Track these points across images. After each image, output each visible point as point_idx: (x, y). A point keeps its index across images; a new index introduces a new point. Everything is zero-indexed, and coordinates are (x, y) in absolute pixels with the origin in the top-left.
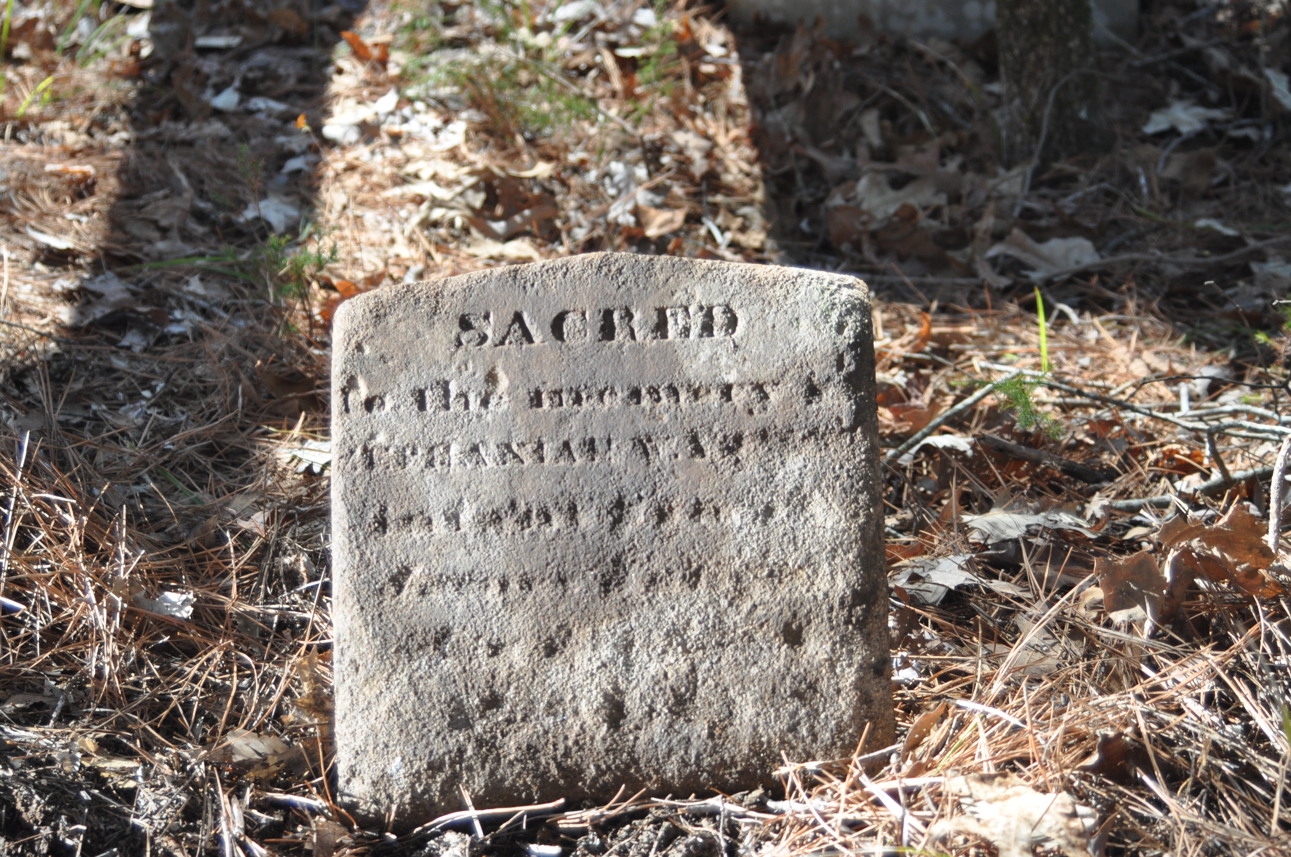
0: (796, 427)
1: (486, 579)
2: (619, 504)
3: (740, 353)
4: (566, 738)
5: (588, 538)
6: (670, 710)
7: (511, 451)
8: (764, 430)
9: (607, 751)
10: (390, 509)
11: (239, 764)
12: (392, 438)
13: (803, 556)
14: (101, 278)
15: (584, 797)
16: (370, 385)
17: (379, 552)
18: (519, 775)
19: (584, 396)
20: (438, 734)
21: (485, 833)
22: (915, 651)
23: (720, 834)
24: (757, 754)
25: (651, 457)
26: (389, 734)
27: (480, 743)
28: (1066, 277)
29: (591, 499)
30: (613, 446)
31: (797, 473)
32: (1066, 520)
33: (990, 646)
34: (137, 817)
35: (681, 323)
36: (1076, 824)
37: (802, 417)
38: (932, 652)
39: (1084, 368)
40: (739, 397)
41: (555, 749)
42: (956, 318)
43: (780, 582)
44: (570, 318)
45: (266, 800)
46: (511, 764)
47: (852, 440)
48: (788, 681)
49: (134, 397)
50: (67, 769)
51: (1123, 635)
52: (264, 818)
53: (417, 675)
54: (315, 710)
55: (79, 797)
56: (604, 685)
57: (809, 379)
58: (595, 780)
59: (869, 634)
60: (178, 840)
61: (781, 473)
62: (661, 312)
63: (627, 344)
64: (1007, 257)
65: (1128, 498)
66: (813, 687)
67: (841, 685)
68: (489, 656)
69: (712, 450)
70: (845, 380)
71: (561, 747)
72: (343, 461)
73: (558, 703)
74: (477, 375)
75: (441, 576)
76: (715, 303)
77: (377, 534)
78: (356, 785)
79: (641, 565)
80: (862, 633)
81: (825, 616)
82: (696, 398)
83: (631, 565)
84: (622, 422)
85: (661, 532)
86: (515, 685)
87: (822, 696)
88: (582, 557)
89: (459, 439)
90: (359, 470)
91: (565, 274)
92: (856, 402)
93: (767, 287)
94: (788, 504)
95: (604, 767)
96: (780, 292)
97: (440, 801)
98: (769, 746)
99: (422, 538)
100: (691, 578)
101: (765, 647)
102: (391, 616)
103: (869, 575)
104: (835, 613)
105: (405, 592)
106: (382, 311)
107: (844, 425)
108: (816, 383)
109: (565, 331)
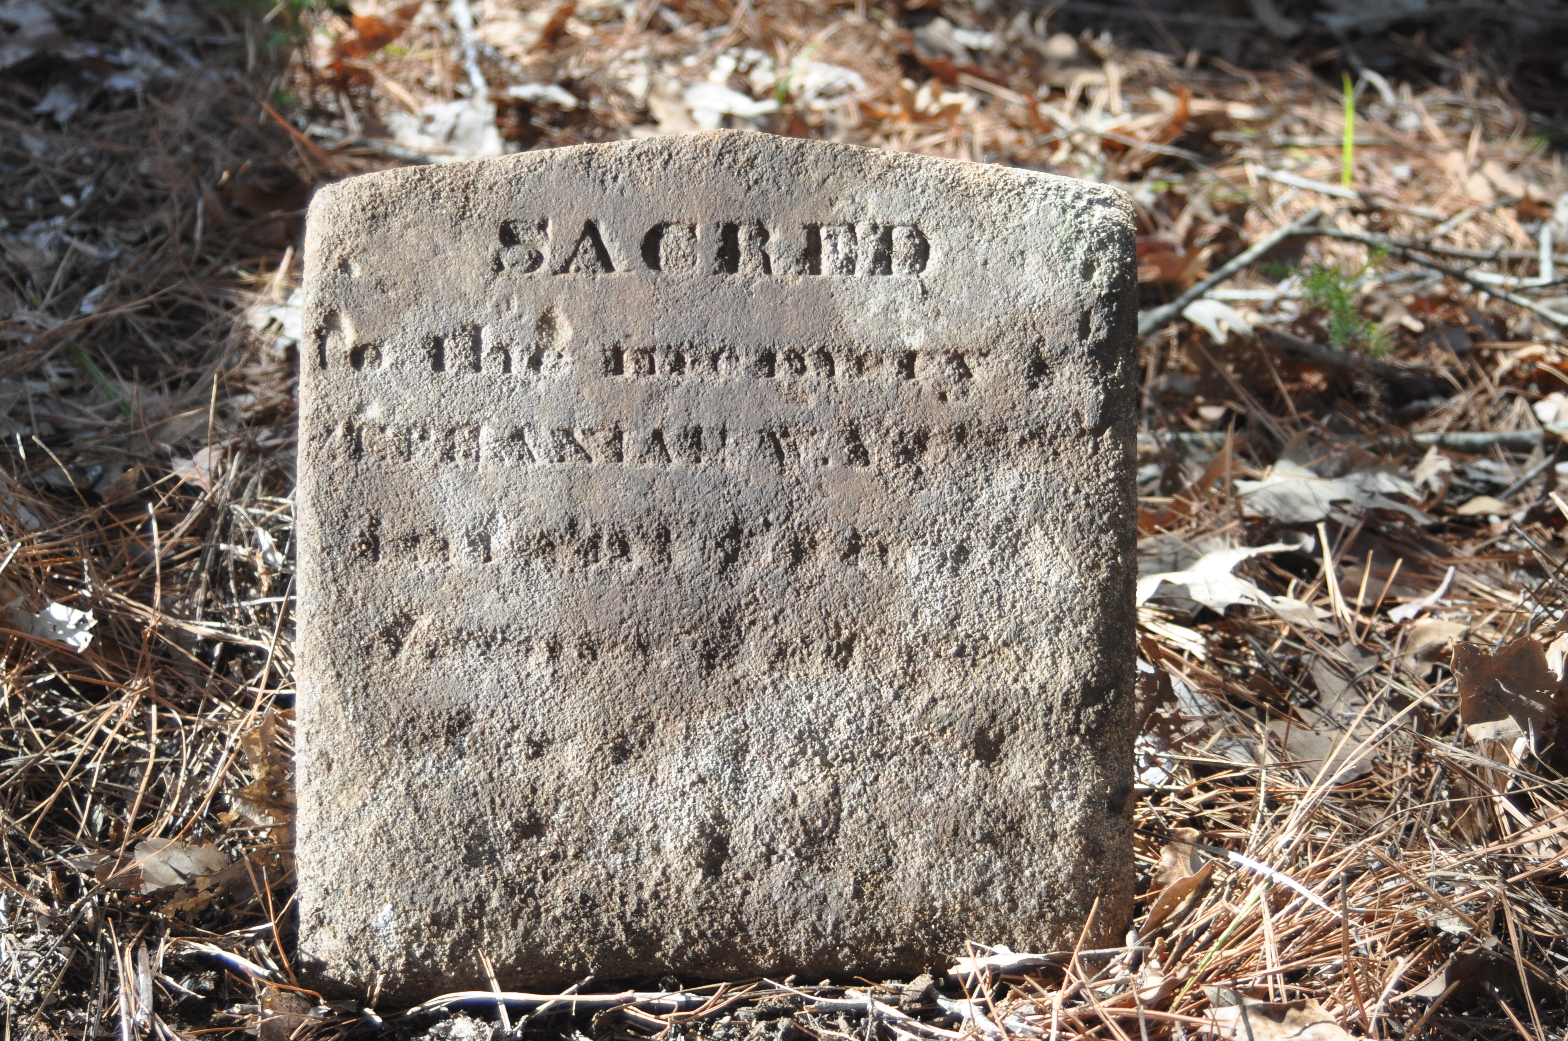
0: (1011, 425)
1: (528, 639)
2: (735, 532)
3: (931, 302)
4: (640, 887)
5: (685, 584)
6: (798, 852)
7: (573, 442)
8: (962, 427)
9: (701, 909)
10: (385, 523)
11: (152, 895)
12: (392, 411)
13: (1012, 625)
15: (665, 973)
16: (359, 326)
17: (367, 590)
18: (568, 938)
19: (688, 360)
20: (448, 873)
21: (513, 1024)
24: (925, 925)
25: (787, 461)
26: (375, 869)
27: (511, 888)
29: (692, 523)
30: (730, 440)
31: (1008, 497)
32: (1386, 483)
35: (842, 250)
37: (1020, 410)
39: (1402, 184)
40: (926, 372)
41: (624, 904)
42: (1222, 85)
43: (974, 664)
44: (671, 234)
45: (188, 956)
46: (556, 920)
47: (1096, 448)
48: (978, 817)
49: (49, 206)
53: (419, 781)
54: (270, 805)
56: (701, 810)
57: (1035, 349)
58: (680, 951)
59: (1104, 750)
60: (53, 1023)
61: (985, 496)
62: (813, 232)
63: (759, 281)
66: (1014, 828)
67: (1057, 827)
68: (529, 758)
69: (880, 454)
70: (1091, 353)
71: (632, 900)
72: (315, 444)
73: (630, 834)
74: (524, 319)
75: (460, 631)
76: (897, 221)
77: (365, 562)
78: (325, 937)
79: (765, 629)
80: (1093, 747)
81: (1040, 721)
82: (860, 372)
83: (748, 629)
84: (745, 404)
85: (797, 580)
86: (567, 803)
87: (1028, 842)
88: (675, 613)
89: (494, 419)
90: (340, 460)
91: (667, 163)
92: (1105, 389)
93: (979, 199)
94: (993, 544)
95: (695, 932)
96: (997, 208)
97: (449, 969)
98: (944, 914)
99: (432, 571)
100: (839, 652)
101: (946, 763)
102: (381, 690)
103: (1109, 660)
104: (1054, 717)
105: (404, 654)
106: (381, 209)
107: (1085, 425)
108: (1045, 355)
109: (662, 253)
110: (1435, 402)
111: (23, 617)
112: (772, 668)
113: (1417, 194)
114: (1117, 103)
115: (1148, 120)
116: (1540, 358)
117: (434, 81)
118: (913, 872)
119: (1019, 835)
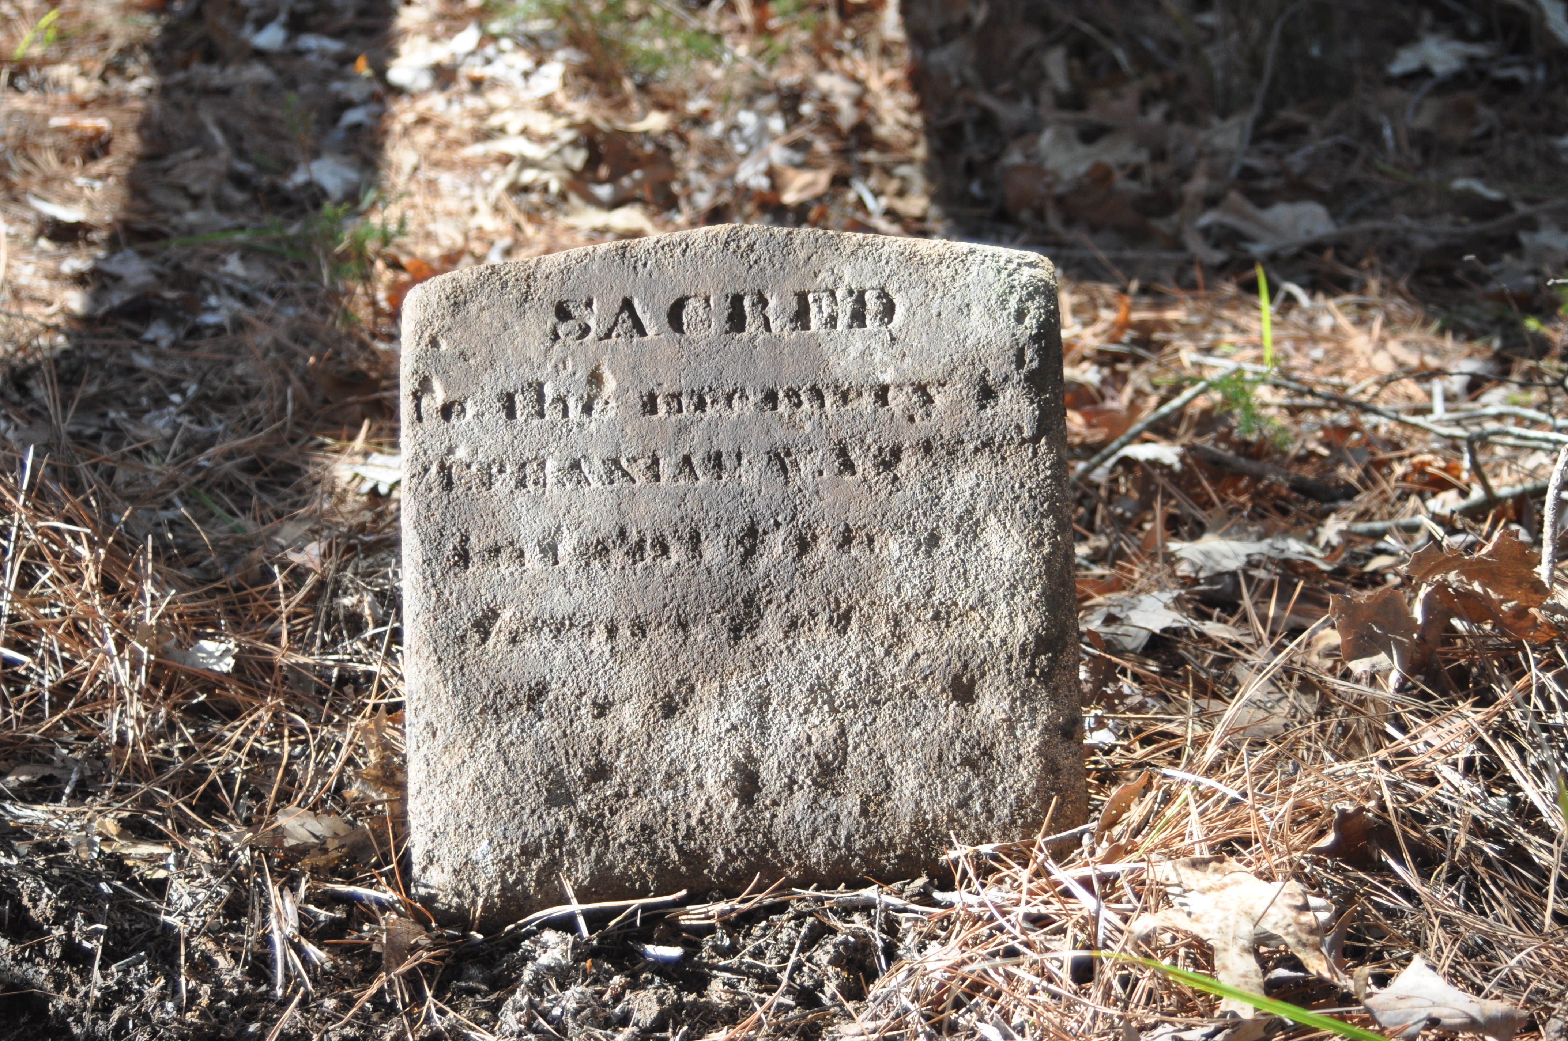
0: (966, 438)
1: (590, 624)
2: (752, 531)
3: (898, 347)
4: (689, 816)
5: (714, 573)
6: (814, 781)
7: (620, 468)
8: (928, 441)
9: (738, 831)
10: (472, 538)
11: (292, 849)
12: (475, 452)
13: (976, 594)
14: (119, 256)
15: (711, 887)
16: (447, 388)
17: (460, 591)
18: (632, 861)
19: (708, 400)
20: (533, 812)
21: (591, 933)
22: (1111, 708)
23: (876, 932)
24: (920, 834)
25: (790, 474)
26: (474, 813)
27: (584, 822)
28: (1294, 250)
29: (718, 526)
30: (744, 461)
31: (968, 494)
32: (1294, 547)
33: (1203, 702)
34: (169, 913)
35: (826, 310)
36: (1307, 918)
37: (973, 425)
38: (1131, 709)
39: (1317, 362)
40: (897, 401)
41: (676, 830)
42: (1161, 301)
43: (948, 626)
44: (691, 306)
45: (325, 893)
46: (622, 847)
47: (1035, 453)
48: (958, 745)
49: (160, 402)
50: (83, 855)
51: (1364, 688)
52: (323, 914)
53: (507, 740)
54: (384, 784)
55: (99, 890)
56: (735, 751)
57: (983, 379)
58: (723, 866)
59: (1056, 689)
60: (218, 942)
61: (949, 493)
62: (802, 297)
63: (761, 337)
64: (1222, 226)
65: (1370, 520)
66: (987, 753)
67: (1022, 751)
68: (595, 717)
69: (864, 465)
70: (1027, 379)
71: (683, 827)
72: (415, 480)
73: (679, 774)
74: (578, 375)
75: (535, 620)
76: (868, 286)
77: (457, 570)
78: (434, 874)
79: (779, 606)
80: (1047, 687)
81: (1003, 667)
82: (845, 403)
83: (766, 606)
84: (755, 432)
85: (803, 566)
86: (627, 751)
87: (999, 763)
88: (706, 597)
89: (557, 454)
90: (435, 491)
91: (685, 251)
92: (1039, 406)
93: (931, 266)
94: (957, 531)
95: (734, 850)
96: (946, 272)
97: (536, 893)
98: (935, 825)
99: (512, 574)
100: (839, 622)
101: (930, 705)
102: (475, 669)
103: (1056, 617)
104: (1014, 664)
105: (492, 640)
106: (462, 297)
107: (1025, 435)
108: (990, 383)
109: (685, 320)
110: (1343, 504)
111: (177, 653)
113: (1330, 369)
116: (1429, 464)
118: (907, 793)
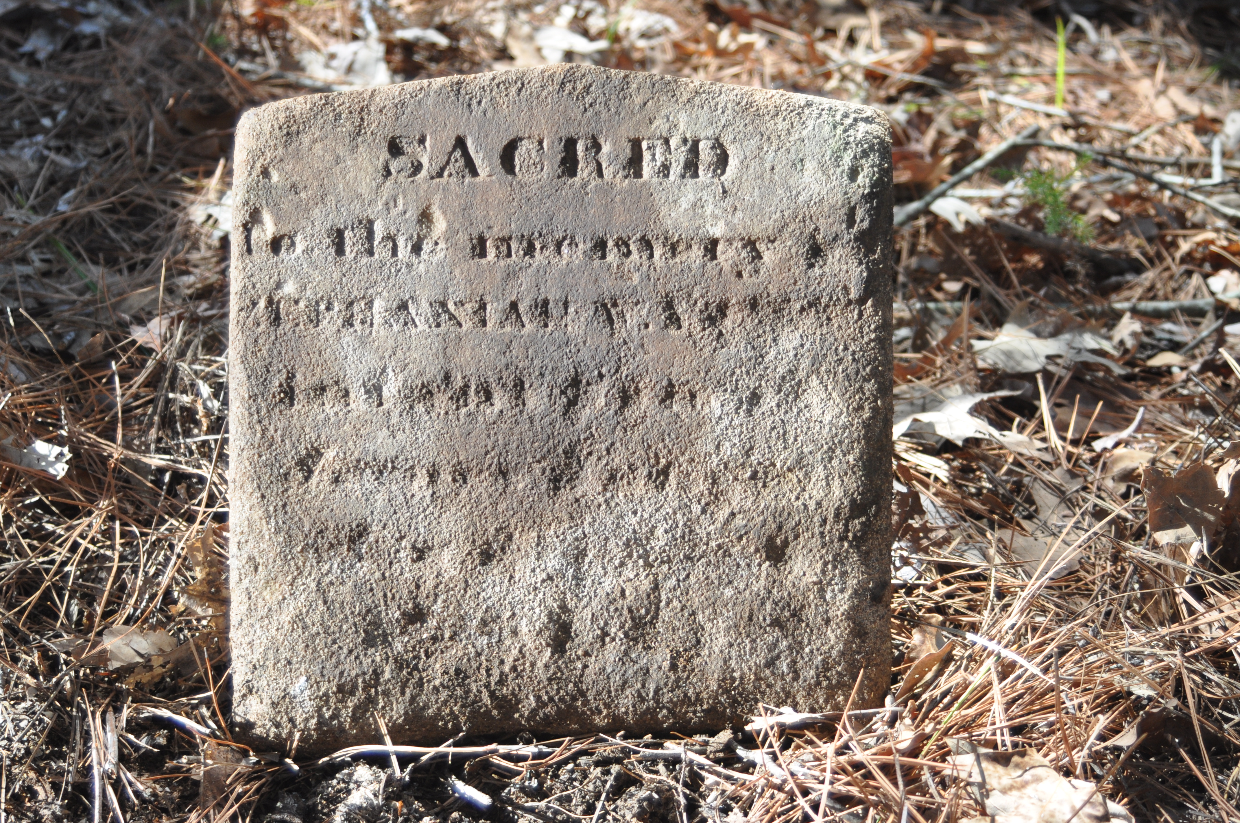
0: (793, 296)
1: (412, 467)
2: (575, 382)
3: (730, 200)
4: (502, 662)
5: (537, 423)
6: (626, 635)
7: (447, 311)
8: (755, 298)
9: (550, 680)
10: (299, 377)
11: (117, 670)
12: (304, 288)
13: (794, 455)
15: (522, 730)
16: (277, 221)
17: (285, 429)
18: (445, 702)
19: (538, 246)
20: (350, 652)
21: (402, 771)
23: (680, 787)
24: (727, 691)
25: (616, 326)
26: (292, 649)
27: (400, 664)
29: (542, 375)
30: (571, 310)
31: (791, 354)
32: (1090, 341)
35: (659, 158)
37: (801, 284)
38: (936, 544)
39: (1103, 105)
40: (726, 255)
41: (489, 676)
43: (764, 486)
44: (524, 146)
45: (146, 718)
46: (436, 689)
47: (860, 315)
48: (768, 606)
49: (31, 127)
53: (327, 580)
54: (209, 599)
56: (550, 602)
57: (813, 237)
58: (534, 712)
59: (867, 553)
61: (773, 353)
62: (636, 144)
63: (593, 183)
66: (797, 614)
67: (831, 614)
68: (413, 561)
69: (690, 320)
70: (856, 239)
71: (496, 673)
72: (243, 314)
73: (494, 621)
74: (408, 215)
75: (358, 461)
76: (702, 136)
77: (283, 407)
78: (254, 703)
79: (599, 459)
80: (859, 551)
81: (817, 530)
82: (674, 255)
83: (586, 458)
84: (583, 281)
85: (625, 419)
86: (444, 597)
87: (807, 625)
88: (528, 446)
89: (385, 294)
90: (263, 326)
91: (520, 90)
92: (867, 268)
93: (767, 118)
94: (780, 391)
95: (545, 698)
96: (782, 125)
97: (351, 728)
98: (741, 683)
99: (336, 414)
100: (658, 477)
101: (743, 564)
102: (297, 508)
103: (871, 482)
104: (828, 527)
105: (314, 479)
106: (294, 128)
107: (852, 296)
108: (820, 241)
109: (517, 162)
110: (1129, 277)
111: (13, 452)
112: (605, 489)
113: (1115, 113)
114: (878, 42)
115: (902, 54)
116: (1212, 242)
117: (336, 26)
118: (717, 650)
119: (800, 620)
